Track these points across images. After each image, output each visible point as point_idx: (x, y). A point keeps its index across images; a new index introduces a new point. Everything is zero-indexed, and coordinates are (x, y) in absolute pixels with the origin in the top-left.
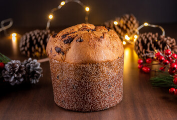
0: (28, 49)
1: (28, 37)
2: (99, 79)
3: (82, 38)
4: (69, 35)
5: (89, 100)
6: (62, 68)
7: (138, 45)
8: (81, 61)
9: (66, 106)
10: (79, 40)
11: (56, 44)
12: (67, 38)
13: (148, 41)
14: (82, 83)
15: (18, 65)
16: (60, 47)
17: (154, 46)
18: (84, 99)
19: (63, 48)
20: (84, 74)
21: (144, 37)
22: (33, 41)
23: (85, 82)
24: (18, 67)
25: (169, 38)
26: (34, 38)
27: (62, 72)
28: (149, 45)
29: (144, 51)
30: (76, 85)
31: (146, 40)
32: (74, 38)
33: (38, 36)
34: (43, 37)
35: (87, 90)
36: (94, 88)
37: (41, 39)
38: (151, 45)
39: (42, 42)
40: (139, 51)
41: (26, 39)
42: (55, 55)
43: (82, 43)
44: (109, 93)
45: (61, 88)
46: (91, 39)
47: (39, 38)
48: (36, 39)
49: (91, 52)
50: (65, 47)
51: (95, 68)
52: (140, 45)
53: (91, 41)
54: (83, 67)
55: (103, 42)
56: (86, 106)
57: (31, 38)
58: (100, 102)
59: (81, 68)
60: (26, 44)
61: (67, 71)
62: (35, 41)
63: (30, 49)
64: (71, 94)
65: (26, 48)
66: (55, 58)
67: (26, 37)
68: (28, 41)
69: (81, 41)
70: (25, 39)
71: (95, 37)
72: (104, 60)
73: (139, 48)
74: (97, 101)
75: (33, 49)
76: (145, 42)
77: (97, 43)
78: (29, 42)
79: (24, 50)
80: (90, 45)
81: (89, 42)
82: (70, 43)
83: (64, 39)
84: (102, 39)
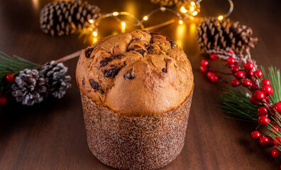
0: (52, 28)
1: (52, 11)
2: (156, 134)
3: (133, 73)
4: (112, 63)
5: (140, 160)
6: (99, 114)
7: (202, 36)
8: (130, 111)
9: (105, 160)
10: (128, 75)
11: (92, 74)
12: (108, 67)
13: (217, 32)
14: (131, 139)
15: (34, 80)
16: (97, 80)
17: (225, 40)
18: (132, 158)
19: (102, 84)
20: (134, 129)
21: (211, 25)
22: (58, 17)
23: (135, 139)
24: (34, 83)
25: (244, 27)
26: (59, 12)
27: (100, 119)
28: (217, 37)
29: (209, 46)
30: (120, 140)
31: (214, 30)
32: (119, 69)
33: (64, 9)
34: (72, 11)
35: (137, 148)
36: (148, 146)
37: (69, 14)
38: (219, 38)
39: (70, 19)
40: (202, 44)
41: (49, 15)
42: (90, 91)
43: (134, 81)
44: (168, 148)
45: (98, 137)
46: (148, 74)
47: (67, 14)
48: (62, 14)
49: (146, 98)
50: (105, 82)
51: (151, 122)
52: (204, 36)
53: (148, 79)
54: (133, 121)
55: (167, 79)
56: (134, 166)
57: (55, 12)
58: (155, 161)
59: (131, 121)
60: (48, 21)
61: (109, 119)
62: (61, 18)
63: (54, 27)
64: (113, 149)
65: (49, 27)
66: (89, 94)
67: (49, 10)
68: (51, 17)
69: (131, 78)
70: (47, 13)
71: (154, 72)
72: (165, 110)
73: (203, 40)
74: (150, 160)
75: (58, 27)
76: (213, 33)
77: (157, 82)
78: (53, 18)
79: (46, 28)
80: (145, 86)
81: (144, 81)
82: (114, 77)
83: (103, 68)
84: (166, 74)
